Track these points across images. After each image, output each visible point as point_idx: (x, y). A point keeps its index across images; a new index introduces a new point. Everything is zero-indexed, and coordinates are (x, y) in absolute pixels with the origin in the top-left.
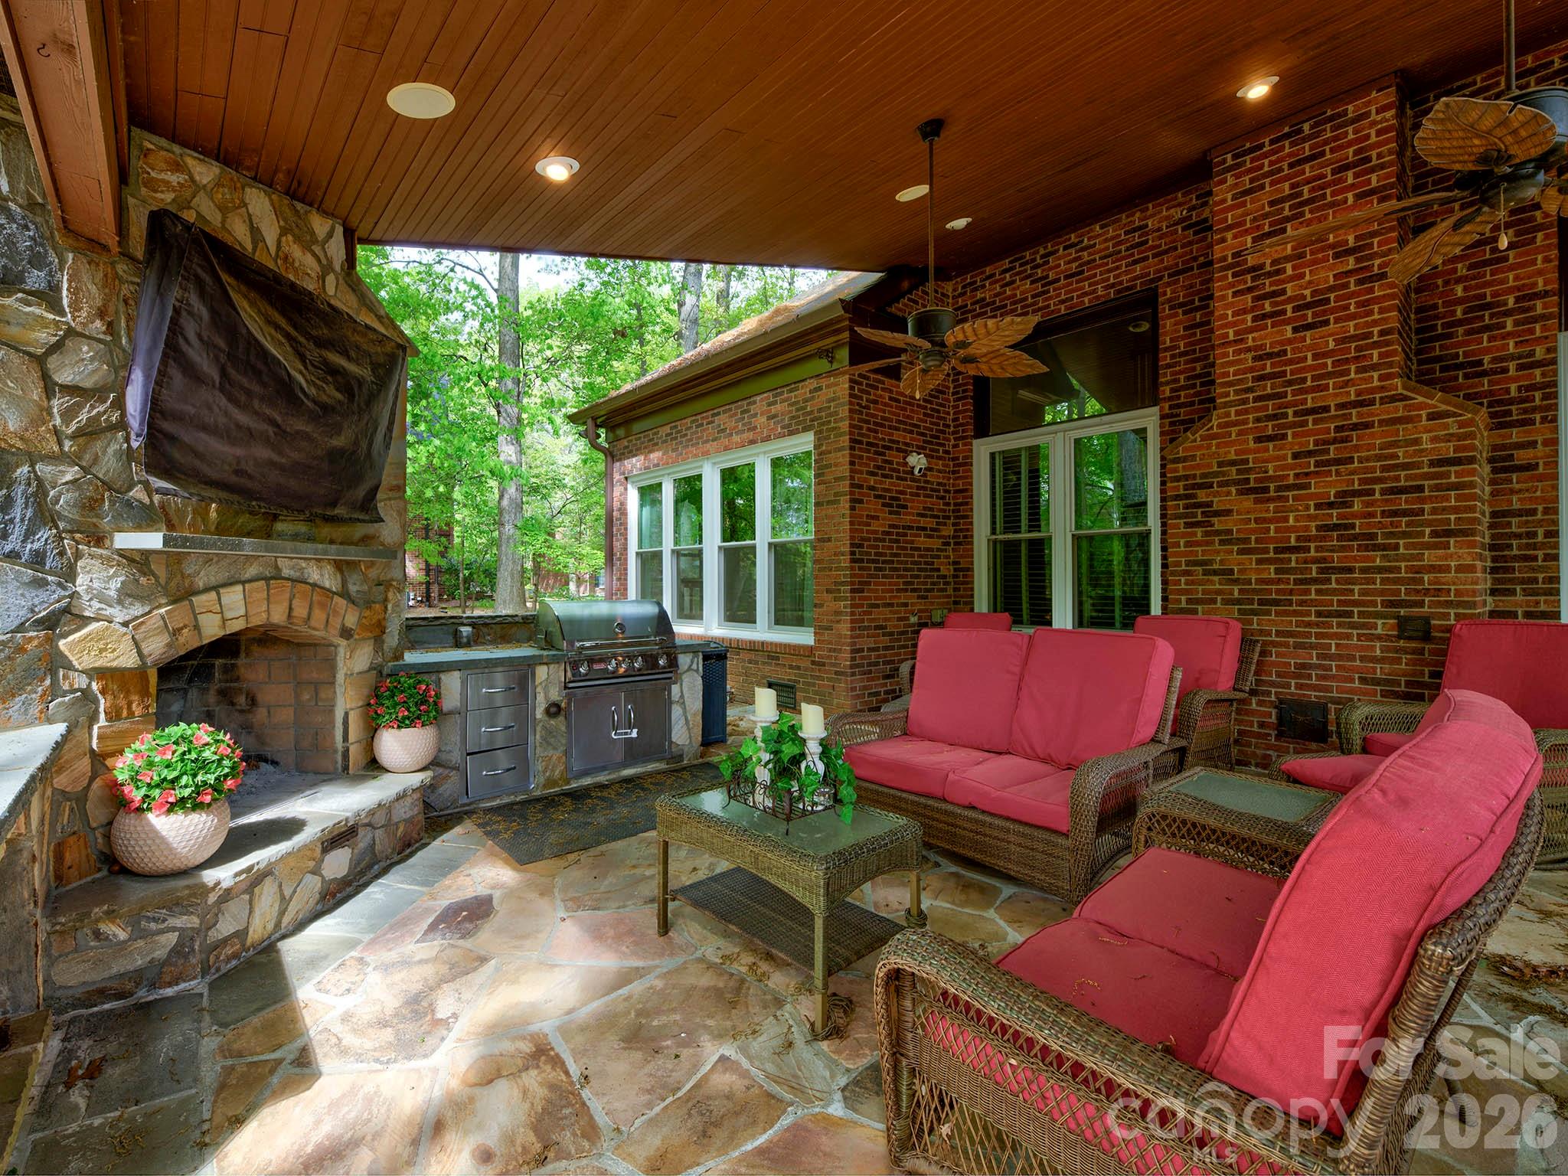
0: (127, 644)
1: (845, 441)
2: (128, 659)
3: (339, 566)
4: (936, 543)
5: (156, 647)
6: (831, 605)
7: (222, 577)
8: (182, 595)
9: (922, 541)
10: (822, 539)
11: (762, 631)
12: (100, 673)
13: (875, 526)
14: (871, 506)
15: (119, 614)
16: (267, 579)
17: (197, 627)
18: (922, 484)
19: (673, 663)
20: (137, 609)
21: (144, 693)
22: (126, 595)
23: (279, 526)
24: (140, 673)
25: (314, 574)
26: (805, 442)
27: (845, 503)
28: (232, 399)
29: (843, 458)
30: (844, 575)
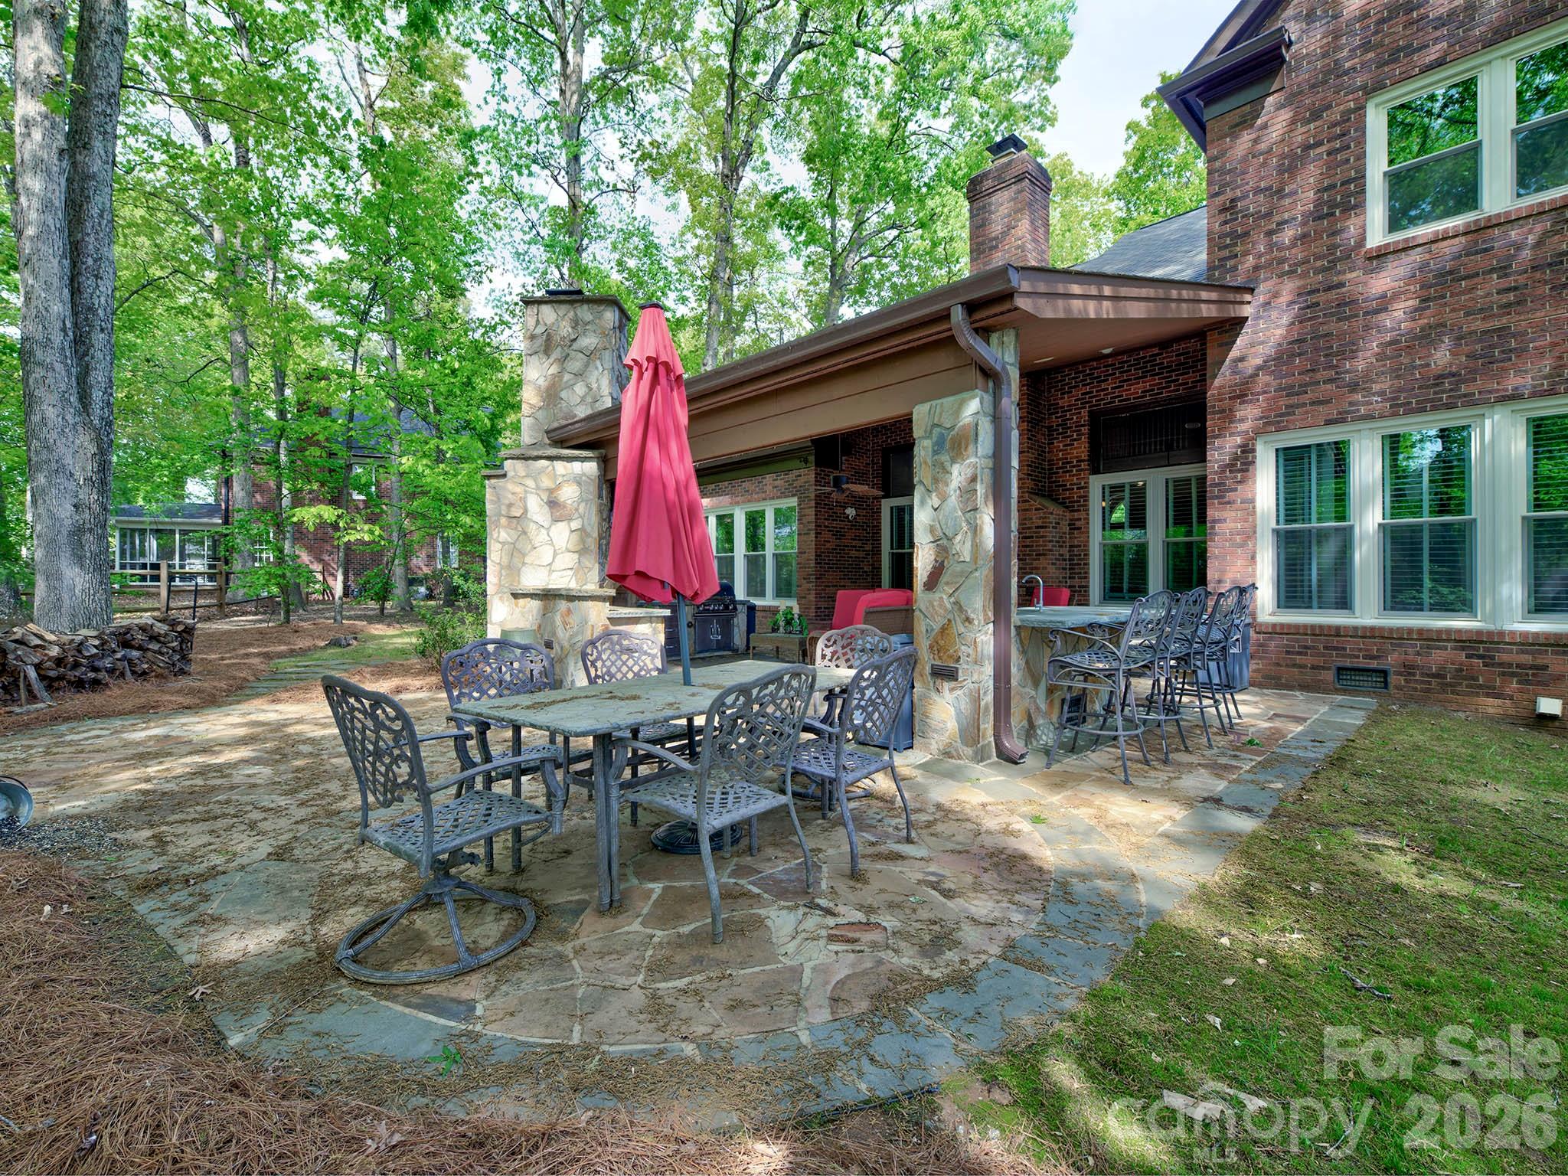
1: (813, 503)
4: (862, 554)
6: (806, 586)
9: (854, 553)
10: (801, 553)
11: (768, 601)
13: (828, 545)
14: (827, 535)
18: (854, 524)
19: (735, 609)
26: (793, 502)
27: (813, 535)
29: (812, 511)
30: (811, 571)
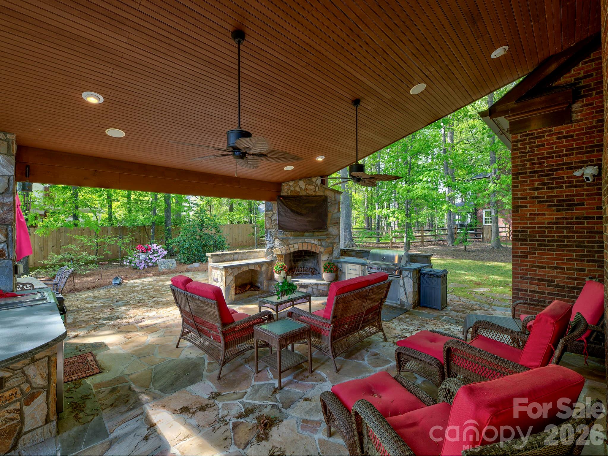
0: (280, 251)
2: (280, 253)
3: (319, 240)
5: (284, 252)
7: (294, 242)
8: (288, 245)
12: (277, 254)
15: (279, 247)
16: (302, 243)
17: (290, 249)
20: (281, 247)
21: (282, 258)
22: (280, 245)
23: (305, 234)
24: (282, 255)
25: (313, 241)
28: (287, 217)
